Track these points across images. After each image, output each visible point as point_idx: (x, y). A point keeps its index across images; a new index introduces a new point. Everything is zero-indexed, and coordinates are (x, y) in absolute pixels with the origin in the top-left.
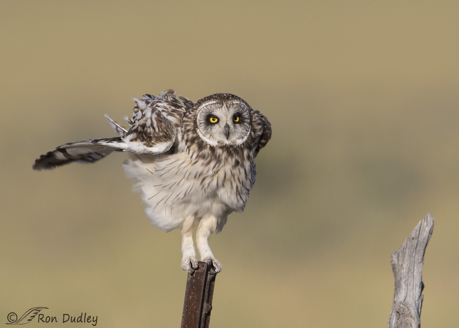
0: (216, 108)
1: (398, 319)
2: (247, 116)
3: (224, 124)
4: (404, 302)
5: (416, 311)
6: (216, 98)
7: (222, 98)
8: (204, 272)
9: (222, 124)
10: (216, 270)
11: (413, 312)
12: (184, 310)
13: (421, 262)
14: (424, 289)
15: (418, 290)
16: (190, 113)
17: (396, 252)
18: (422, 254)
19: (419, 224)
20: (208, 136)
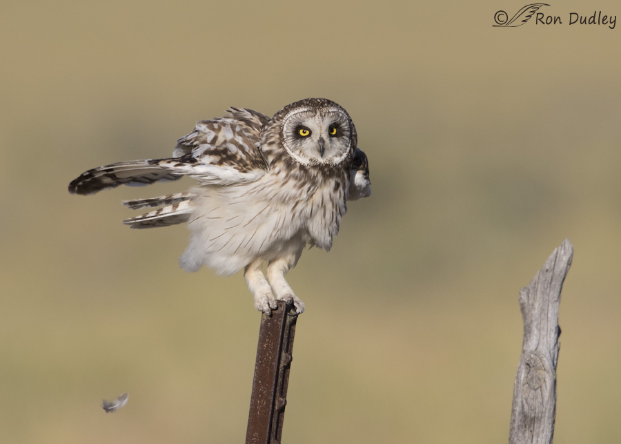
0: (308, 118)
1: (528, 373)
2: (346, 127)
3: (318, 138)
4: (536, 352)
5: (551, 363)
6: (308, 105)
7: (316, 105)
8: (281, 314)
9: (315, 137)
10: (298, 311)
11: (548, 364)
12: (257, 361)
13: (557, 301)
14: (562, 335)
15: (553, 335)
16: (275, 122)
17: (526, 288)
18: (559, 290)
19: (555, 252)
20: (298, 152)
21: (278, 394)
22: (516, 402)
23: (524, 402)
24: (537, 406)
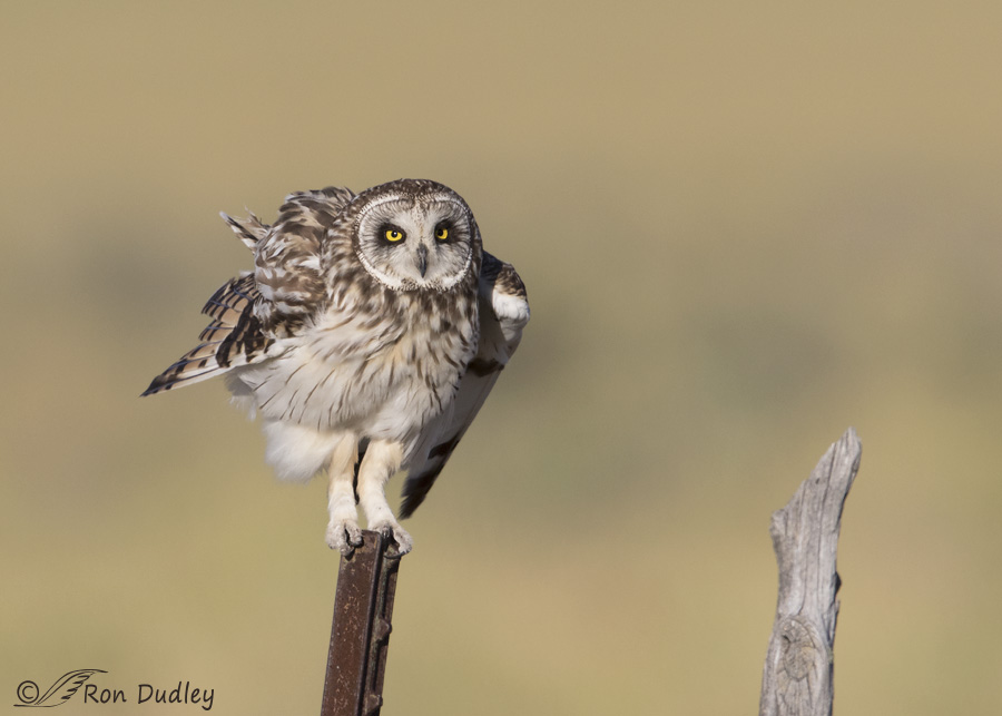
0: (400, 211)
1: (786, 652)
2: (464, 227)
3: (417, 245)
4: (799, 617)
5: (825, 635)
6: (400, 190)
7: (412, 190)
8: (374, 553)
9: (412, 244)
10: (401, 549)
11: (819, 637)
12: (333, 633)
13: (834, 532)
14: (842, 588)
15: (828, 589)
16: (344, 221)
17: (782, 510)
18: (837, 514)
19: (831, 450)
20: (383, 268)
21: (368, 688)
22: (766, 700)
23: (780, 700)
24: (801, 708)
